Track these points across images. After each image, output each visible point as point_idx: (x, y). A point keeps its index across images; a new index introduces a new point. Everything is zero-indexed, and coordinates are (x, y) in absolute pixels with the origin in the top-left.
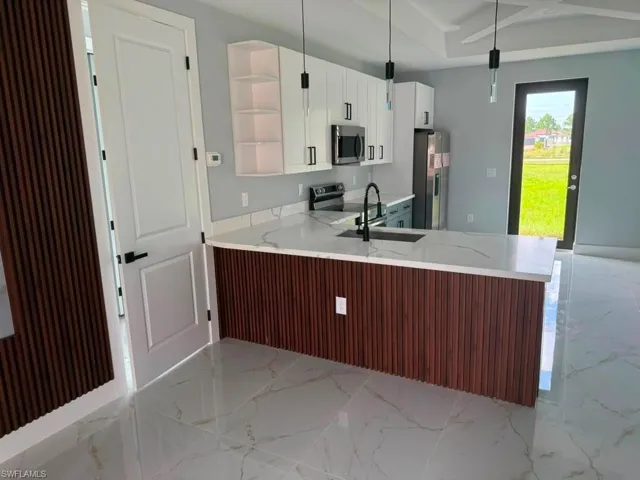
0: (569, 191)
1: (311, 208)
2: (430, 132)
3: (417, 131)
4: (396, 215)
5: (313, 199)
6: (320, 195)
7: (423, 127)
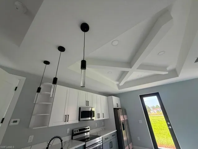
0: (169, 128)
1: (72, 139)
2: (118, 109)
3: (114, 109)
4: (108, 140)
5: (73, 134)
6: (76, 133)
7: (117, 107)
